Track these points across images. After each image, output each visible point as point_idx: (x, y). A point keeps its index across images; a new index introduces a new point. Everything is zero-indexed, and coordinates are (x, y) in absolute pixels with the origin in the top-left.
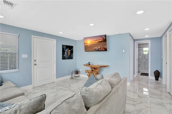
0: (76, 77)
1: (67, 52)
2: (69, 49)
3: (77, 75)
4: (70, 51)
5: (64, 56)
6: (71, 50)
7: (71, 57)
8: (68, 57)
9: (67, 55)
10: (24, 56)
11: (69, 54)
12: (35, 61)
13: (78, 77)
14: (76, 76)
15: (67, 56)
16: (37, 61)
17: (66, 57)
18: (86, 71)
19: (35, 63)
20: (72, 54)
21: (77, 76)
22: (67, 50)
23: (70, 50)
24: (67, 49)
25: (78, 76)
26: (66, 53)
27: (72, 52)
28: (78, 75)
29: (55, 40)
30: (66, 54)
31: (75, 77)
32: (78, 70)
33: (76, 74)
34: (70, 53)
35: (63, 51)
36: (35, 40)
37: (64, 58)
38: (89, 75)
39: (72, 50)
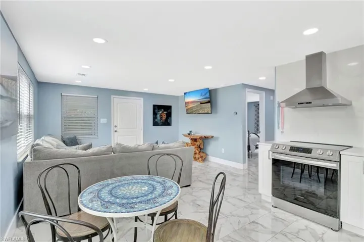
1: (161, 116)
2: (164, 111)
5: (156, 120)
6: (167, 112)
7: (167, 123)
8: (163, 122)
9: (161, 119)
10: (103, 121)
11: (164, 117)
12: (116, 127)
15: (161, 121)
16: (118, 127)
17: (159, 122)
19: (115, 129)
20: (170, 118)
22: (160, 112)
23: (165, 113)
26: (158, 116)
27: (169, 115)
29: (142, 99)
35: (155, 114)
36: (116, 100)
37: (155, 124)
39: (169, 111)
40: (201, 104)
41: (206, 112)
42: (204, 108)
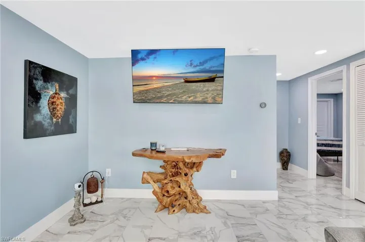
0: (91, 204)
1: (53, 103)
3: (93, 198)
4: (66, 98)
5: (38, 118)
6: (68, 94)
7: (66, 126)
8: (57, 122)
11: (61, 109)
13: (97, 202)
14: (87, 201)
15: (52, 119)
17: (46, 123)
18: (145, 175)
20: (73, 111)
21: (94, 201)
23: (63, 95)
24: (52, 86)
25: (100, 199)
28: (99, 193)
30: (47, 107)
31: (85, 205)
32: (96, 175)
33: (89, 192)
34: (66, 105)
37: (32, 131)
38: (158, 190)
39: (71, 92)
40: (187, 82)
41: (200, 99)
42: (195, 92)
